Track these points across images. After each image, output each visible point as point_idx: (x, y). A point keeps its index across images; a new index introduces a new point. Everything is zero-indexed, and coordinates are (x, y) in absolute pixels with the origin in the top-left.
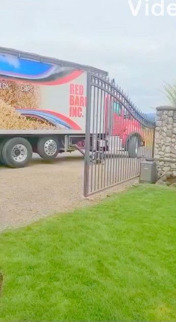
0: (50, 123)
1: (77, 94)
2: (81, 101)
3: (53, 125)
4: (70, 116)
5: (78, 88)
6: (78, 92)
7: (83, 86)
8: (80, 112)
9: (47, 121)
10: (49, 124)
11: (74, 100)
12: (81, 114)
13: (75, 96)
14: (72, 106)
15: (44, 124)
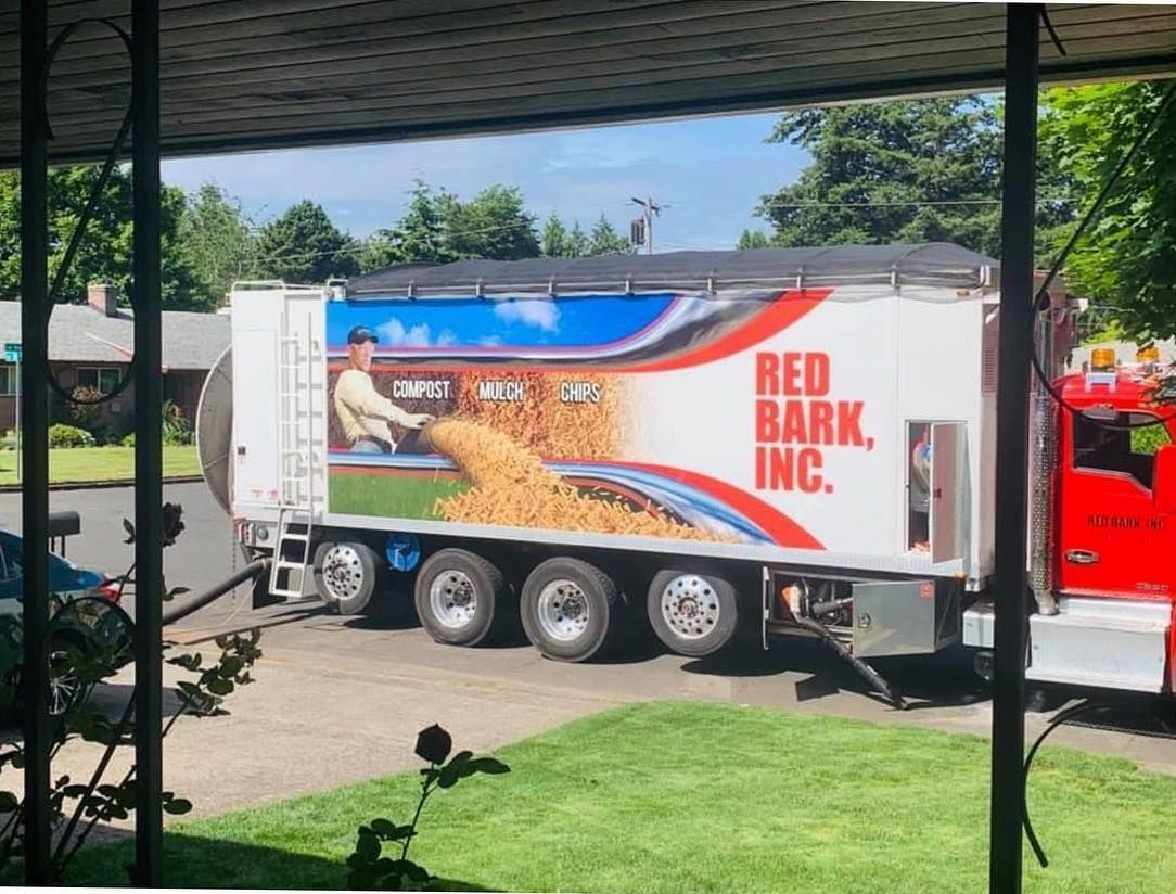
0: (665, 511)
1: (790, 390)
2: (815, 421)
3: (680, 521)
4: (761, 484)
5: (800, 365)
6: (799, 382)
7: (823, 359)
8: (812, 471)
9: (656, 504)
10: (662, 517)
11: (781, 419)
12: (817, 480)
13: (781, 400)
14: (768, 446)
15: (643, 516)
